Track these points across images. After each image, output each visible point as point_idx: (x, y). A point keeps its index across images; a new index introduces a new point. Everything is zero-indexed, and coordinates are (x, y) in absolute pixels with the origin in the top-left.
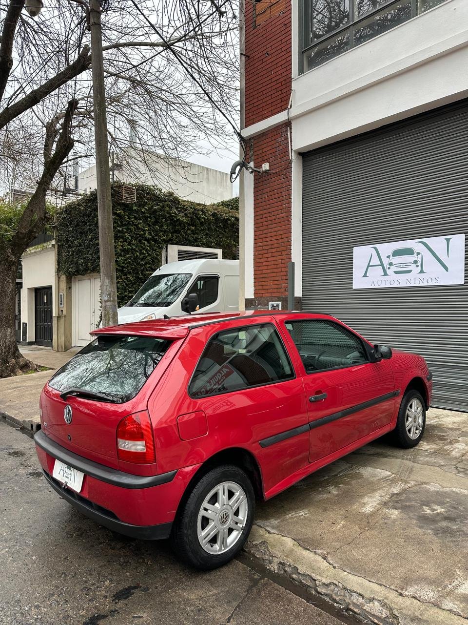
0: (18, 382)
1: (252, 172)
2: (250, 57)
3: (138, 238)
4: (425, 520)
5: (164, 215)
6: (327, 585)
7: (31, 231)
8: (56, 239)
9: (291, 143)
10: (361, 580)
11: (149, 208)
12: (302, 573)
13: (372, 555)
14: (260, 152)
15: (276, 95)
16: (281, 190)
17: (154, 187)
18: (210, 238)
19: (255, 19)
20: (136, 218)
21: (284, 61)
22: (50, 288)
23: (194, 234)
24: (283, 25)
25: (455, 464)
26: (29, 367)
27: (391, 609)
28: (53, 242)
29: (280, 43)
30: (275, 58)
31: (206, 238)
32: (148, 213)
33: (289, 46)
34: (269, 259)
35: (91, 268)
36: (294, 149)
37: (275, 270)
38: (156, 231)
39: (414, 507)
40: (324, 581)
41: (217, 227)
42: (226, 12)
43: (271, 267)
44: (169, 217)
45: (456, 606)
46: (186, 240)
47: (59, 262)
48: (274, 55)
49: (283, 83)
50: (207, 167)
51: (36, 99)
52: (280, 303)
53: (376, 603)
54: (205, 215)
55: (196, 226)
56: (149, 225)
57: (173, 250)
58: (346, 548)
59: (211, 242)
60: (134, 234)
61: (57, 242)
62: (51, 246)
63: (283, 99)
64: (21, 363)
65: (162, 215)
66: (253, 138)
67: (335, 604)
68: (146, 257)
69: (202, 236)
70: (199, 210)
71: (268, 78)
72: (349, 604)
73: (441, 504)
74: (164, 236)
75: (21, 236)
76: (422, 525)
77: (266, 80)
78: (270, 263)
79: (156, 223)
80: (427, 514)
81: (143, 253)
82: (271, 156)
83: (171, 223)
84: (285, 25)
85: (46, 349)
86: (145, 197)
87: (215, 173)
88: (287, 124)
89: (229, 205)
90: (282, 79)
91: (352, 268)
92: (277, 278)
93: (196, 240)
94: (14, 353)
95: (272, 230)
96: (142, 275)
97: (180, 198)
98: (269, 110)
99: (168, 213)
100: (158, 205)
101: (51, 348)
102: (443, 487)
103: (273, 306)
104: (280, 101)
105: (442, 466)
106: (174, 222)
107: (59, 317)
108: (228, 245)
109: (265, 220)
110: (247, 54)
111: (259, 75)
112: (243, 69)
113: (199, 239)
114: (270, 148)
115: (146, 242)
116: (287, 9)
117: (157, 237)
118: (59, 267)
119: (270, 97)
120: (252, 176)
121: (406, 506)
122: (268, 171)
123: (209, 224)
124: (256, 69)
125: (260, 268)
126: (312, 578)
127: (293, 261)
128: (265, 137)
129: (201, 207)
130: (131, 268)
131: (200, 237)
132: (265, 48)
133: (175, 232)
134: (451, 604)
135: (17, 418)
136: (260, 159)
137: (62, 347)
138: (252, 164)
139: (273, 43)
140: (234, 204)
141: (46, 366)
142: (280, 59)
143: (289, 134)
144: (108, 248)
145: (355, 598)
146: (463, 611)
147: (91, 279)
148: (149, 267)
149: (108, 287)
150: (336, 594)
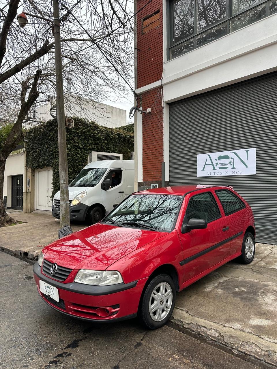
0: (6, 230)
1: (142, 113)
2: (141, 50)
3: (75, 147)
4: (236, 294)
5: (90, 134)
6: (189, 324)
7: (14, 144)
8: (25, 148)
9: (163, 98)
10: (205, 321)
11: (81, 130)
12: (176, 319)
13: (211, 310)
14: (146, 102)
15: (155, 71)
16: (158, 123)
17: (84, 119)
18: (116, 147)
19: (143, 29)
20: (74, 136)
21: (159, 54)
22: (22, 175)
23: (107, 145)
24: (158, 34)
25: (251, 268)
26: (12, 221)
27: (220, 333)
28: (24, 149)
29: (156, 44)
30: (154, 51)
31: (113, 147)
32: (80, 134)
33: (162, 45)
34: (151, 160)
35: (47, 164)
36: (164, 101)
37: (155, 166)
38: (85, 143)
39: (231, 288)
40: (187, 322)
41: (120, 141)
42: (127, 25)
43: (152, 165)
44: (92, 136)
45: (251, 330)
46: (102, 148)
47: (27, 161)
48: (153, 50)
49: (158, 65)
50: (112, 106)
51: (18, 69)
52: (157, 184)
53: (213, 330)
54: (113, 135)
55: (107, 141)
56: (81, 140)
57: (95, 155)
58: (197, 307)
59: (116, 150)
60: (73, 145)
61: (26, 149)
62: (22, 152)
63: (158, 74)
64: (8, 219)
65: (89, 135)
66: (142, 94)
67: (193, 332)
68: (79, 158)
69: (111, 146)
70: (109, 132)
71: (150, 62)
72: (200, 332)
73: (244, 287)
74: (90, 146)
75: (8, 146)
76: (235, 296)
77: (149, 63)
78: (152, 162)
79: (85, 139)
80: (237, 291)
81: (78, 156)
82: (151, 104)
83: (93, 139)
84: (160, 34)
85: (18, 211)
86: (79, 124)
87: (116, 109)
88: (161, 87)
89: (126, 129)
90: (158, 63)
91: (197, 166)
92: (156, 171)
93: (108, 149)
94: (3, 213)
95: (153, 144)
96: (77, 168)
97: (99, 125)
98: (151, 79)
99: (92, 133)
100: (86, 129)
101: (22, 211)
102: (245, 279)
103: (153, 186)
104: (157, 75)
105: (245, 269)
106: (95, 138)
107: (27, 193)
108: (126, 152)
109: (148, 139)
110: (138, 49)
111: (145, 60)
112: (136, 57)
113: (109, 148)
114: (151, 100)
115: (79, 150)
116: (161, 25)
117: (86, 147)
118: (27, 164)
119: (151, 72)
120: (141, 115)
121: (226, 288)
122: (150, 112)
123: (115, 140)
124: (144, 57)
125: (146, 165)
126: (181, 321)
127: (164, 161)
128: (148, 94)
129: (111, 130)
130: (71, 165)
131: (110, 147)
132: (148, 46)
133: (96, 144)
134: (248, 330)
135: (11, 249)
136: (146, 106)
137: (28, 210)
138: (141, 109)
139: (153, 43)
140: (129, 128)
141: (21, 221)
142: (156, 52)
143: (162, 93)
144: (63, 155)
145: (203, 329)
146: (254, 332)
147: (47, 171)
148: (81, 164)
149: (63, 176)
150: (193, 328)
